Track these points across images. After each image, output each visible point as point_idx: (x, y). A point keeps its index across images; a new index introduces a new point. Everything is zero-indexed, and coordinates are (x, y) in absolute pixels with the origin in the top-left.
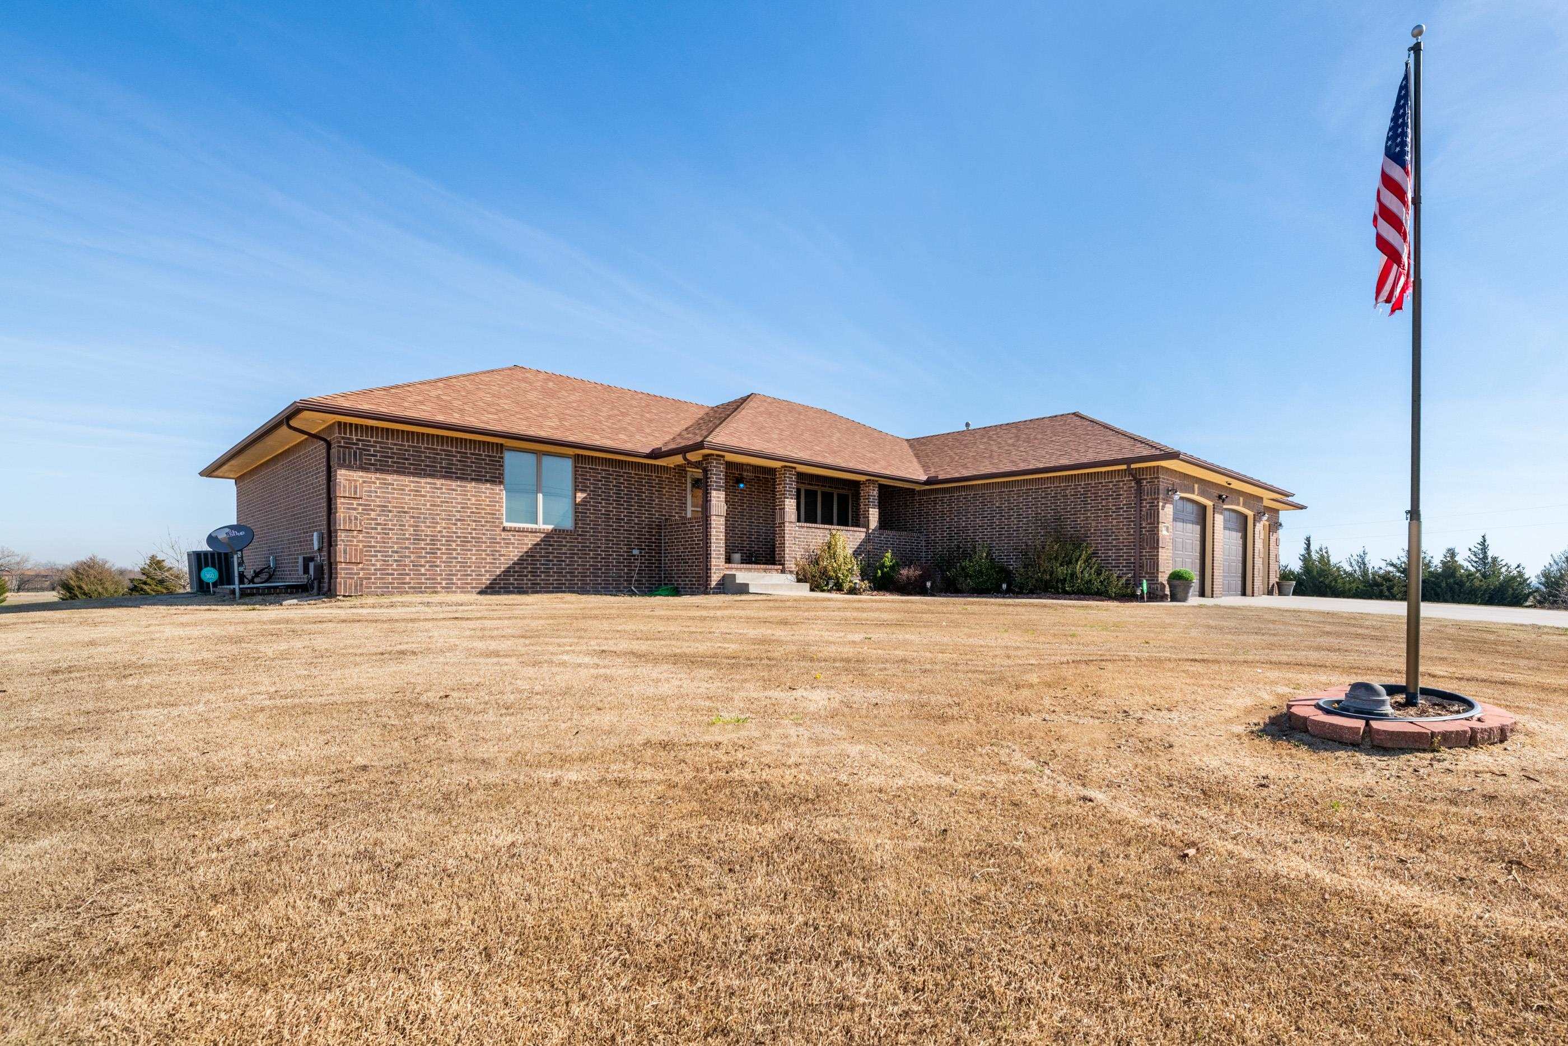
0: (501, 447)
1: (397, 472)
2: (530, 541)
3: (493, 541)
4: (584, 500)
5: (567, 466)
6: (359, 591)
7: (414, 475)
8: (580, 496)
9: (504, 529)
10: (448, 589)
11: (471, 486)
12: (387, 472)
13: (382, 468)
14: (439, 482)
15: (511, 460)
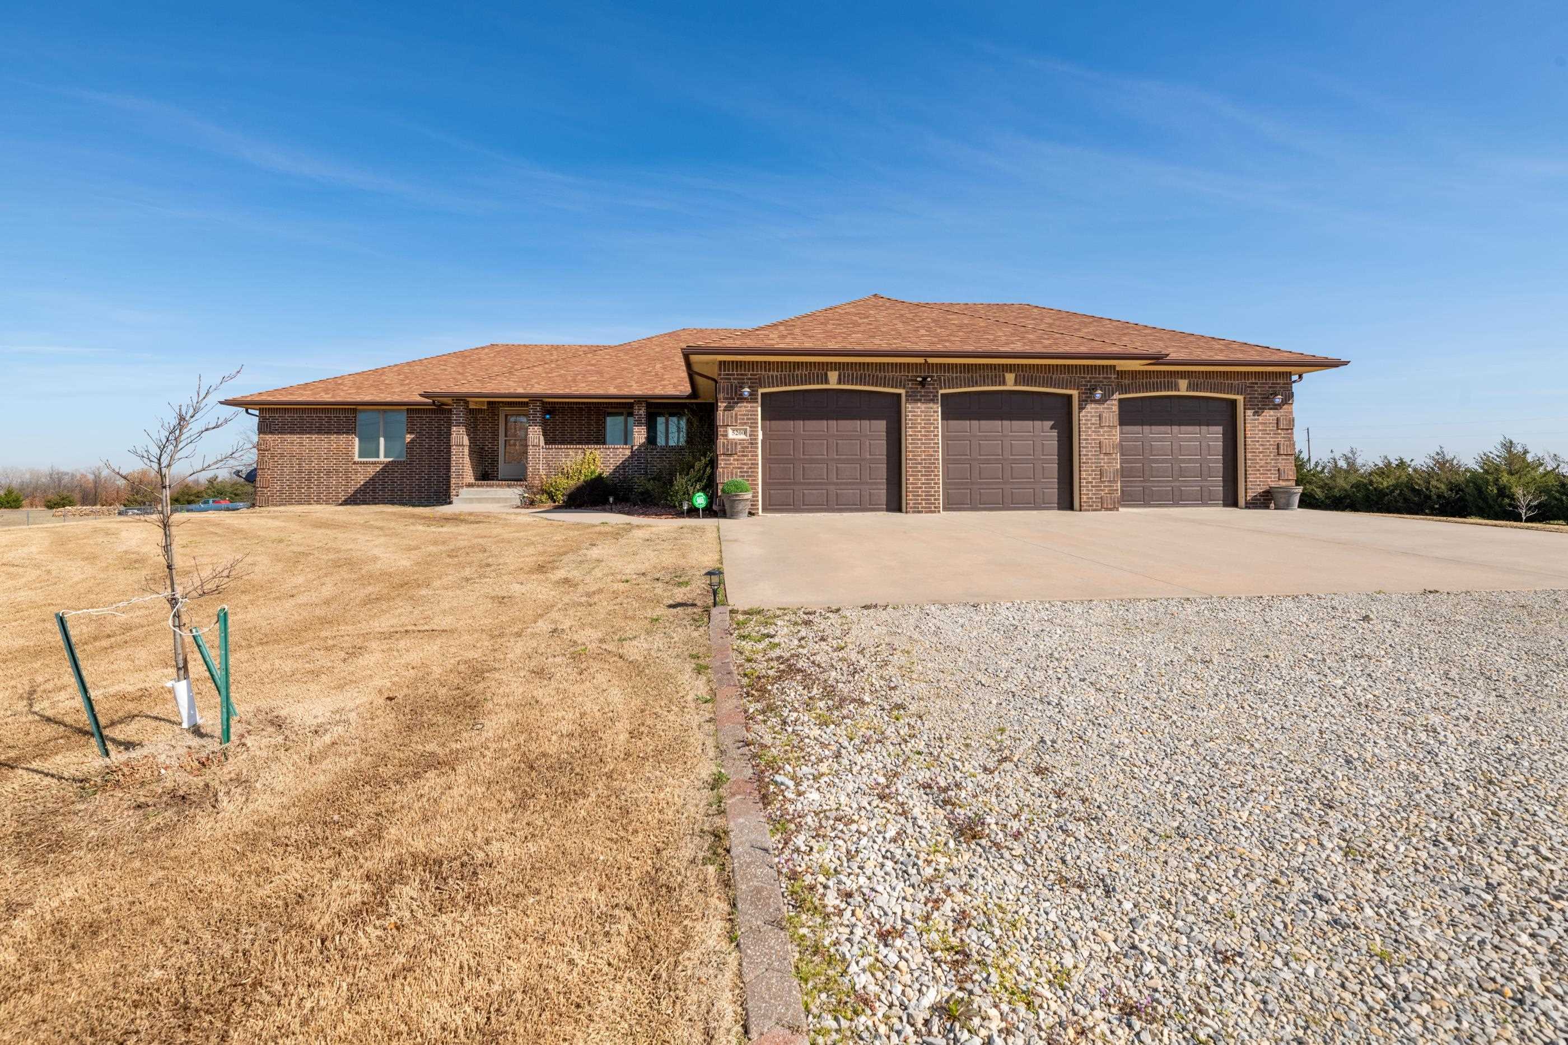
0: (355, 410)
1: (290, 433)
2: (371, 471)
3: (347, 471)
4: (412, 440)
5: (403, 417)
6: (267, 503)
7: (299, 433)
8: (409, 437)
9: (355, 463)
10: (318, 502)
11: (333, 437)
12: (285, 433)
13: (282, 431)
14: (314, 437)
15: (361, 417)
